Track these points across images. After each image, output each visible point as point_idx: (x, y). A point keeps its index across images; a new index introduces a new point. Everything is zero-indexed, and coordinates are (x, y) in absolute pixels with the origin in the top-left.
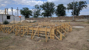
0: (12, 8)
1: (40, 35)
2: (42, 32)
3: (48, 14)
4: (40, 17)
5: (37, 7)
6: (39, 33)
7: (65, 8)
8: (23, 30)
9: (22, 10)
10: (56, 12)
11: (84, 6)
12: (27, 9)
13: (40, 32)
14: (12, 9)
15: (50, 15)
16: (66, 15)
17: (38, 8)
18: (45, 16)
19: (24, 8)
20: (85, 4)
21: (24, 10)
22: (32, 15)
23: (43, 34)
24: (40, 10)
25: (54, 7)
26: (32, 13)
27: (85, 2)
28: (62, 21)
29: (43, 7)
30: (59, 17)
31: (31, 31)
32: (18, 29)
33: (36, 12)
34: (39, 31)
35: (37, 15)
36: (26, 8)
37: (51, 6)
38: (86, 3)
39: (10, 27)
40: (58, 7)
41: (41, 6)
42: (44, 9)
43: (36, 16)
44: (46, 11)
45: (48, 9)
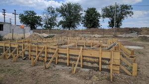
0: (4, 10)
1: (85, 64)
2: (91, 59)
3: (69, 23)
4: (56, 28)
5: (51, 10)
6: (84, 61)
7: (98, 15)
8: (44, 53)
9: (23, 15)
10: (84, 21)
11: (128, 13)
12: (33, 13)
13: (85, 58)
14: (4, 13)
15: (74, 26)
16: (99, 27)
17: (53, 12)
18: (64, 27)
19: (27, 12)
20: (130, 10)
21: (28, 16)
22: (41, 25)
23: (92, 63)
24: (56, 16)
25: (81, 12)
26: (41, 21)
27: (131, 6)
28: (97, 36)
29: (63, 11)
30: (89, 30)
31: (63, 56)
32: (32, 51)
33: (50, 20)
34: (83, 56)
35: (50, 24)
36: (30, 12)
37: (76, 10)
38: (132, 9)
39: (13, 46)
40: (88, 12)
41: (57, 10)
42: (64, 15)
43: (49, 26)
44: (67, 19)
45: (71, 15)
